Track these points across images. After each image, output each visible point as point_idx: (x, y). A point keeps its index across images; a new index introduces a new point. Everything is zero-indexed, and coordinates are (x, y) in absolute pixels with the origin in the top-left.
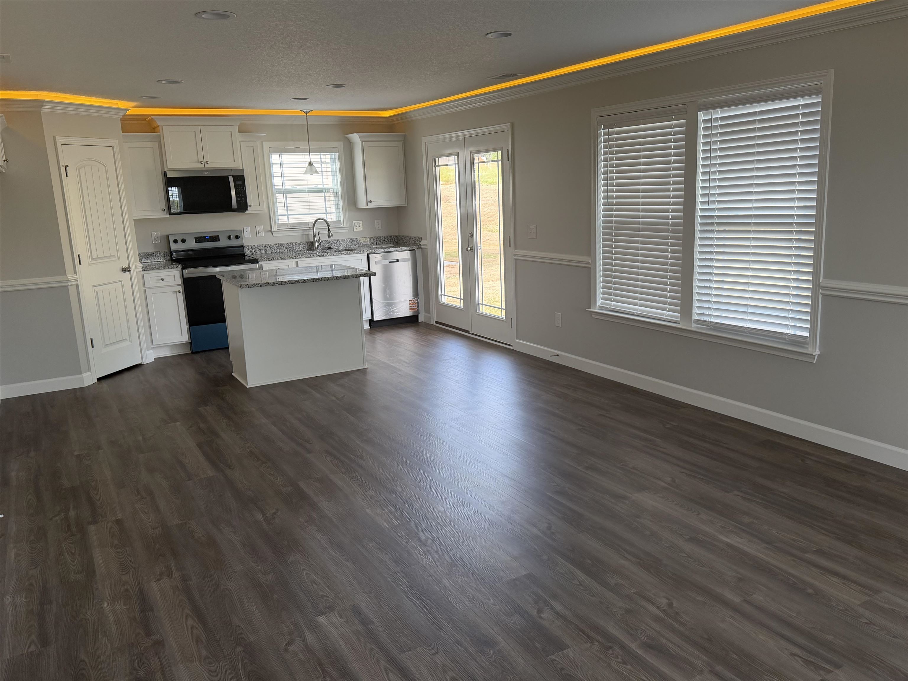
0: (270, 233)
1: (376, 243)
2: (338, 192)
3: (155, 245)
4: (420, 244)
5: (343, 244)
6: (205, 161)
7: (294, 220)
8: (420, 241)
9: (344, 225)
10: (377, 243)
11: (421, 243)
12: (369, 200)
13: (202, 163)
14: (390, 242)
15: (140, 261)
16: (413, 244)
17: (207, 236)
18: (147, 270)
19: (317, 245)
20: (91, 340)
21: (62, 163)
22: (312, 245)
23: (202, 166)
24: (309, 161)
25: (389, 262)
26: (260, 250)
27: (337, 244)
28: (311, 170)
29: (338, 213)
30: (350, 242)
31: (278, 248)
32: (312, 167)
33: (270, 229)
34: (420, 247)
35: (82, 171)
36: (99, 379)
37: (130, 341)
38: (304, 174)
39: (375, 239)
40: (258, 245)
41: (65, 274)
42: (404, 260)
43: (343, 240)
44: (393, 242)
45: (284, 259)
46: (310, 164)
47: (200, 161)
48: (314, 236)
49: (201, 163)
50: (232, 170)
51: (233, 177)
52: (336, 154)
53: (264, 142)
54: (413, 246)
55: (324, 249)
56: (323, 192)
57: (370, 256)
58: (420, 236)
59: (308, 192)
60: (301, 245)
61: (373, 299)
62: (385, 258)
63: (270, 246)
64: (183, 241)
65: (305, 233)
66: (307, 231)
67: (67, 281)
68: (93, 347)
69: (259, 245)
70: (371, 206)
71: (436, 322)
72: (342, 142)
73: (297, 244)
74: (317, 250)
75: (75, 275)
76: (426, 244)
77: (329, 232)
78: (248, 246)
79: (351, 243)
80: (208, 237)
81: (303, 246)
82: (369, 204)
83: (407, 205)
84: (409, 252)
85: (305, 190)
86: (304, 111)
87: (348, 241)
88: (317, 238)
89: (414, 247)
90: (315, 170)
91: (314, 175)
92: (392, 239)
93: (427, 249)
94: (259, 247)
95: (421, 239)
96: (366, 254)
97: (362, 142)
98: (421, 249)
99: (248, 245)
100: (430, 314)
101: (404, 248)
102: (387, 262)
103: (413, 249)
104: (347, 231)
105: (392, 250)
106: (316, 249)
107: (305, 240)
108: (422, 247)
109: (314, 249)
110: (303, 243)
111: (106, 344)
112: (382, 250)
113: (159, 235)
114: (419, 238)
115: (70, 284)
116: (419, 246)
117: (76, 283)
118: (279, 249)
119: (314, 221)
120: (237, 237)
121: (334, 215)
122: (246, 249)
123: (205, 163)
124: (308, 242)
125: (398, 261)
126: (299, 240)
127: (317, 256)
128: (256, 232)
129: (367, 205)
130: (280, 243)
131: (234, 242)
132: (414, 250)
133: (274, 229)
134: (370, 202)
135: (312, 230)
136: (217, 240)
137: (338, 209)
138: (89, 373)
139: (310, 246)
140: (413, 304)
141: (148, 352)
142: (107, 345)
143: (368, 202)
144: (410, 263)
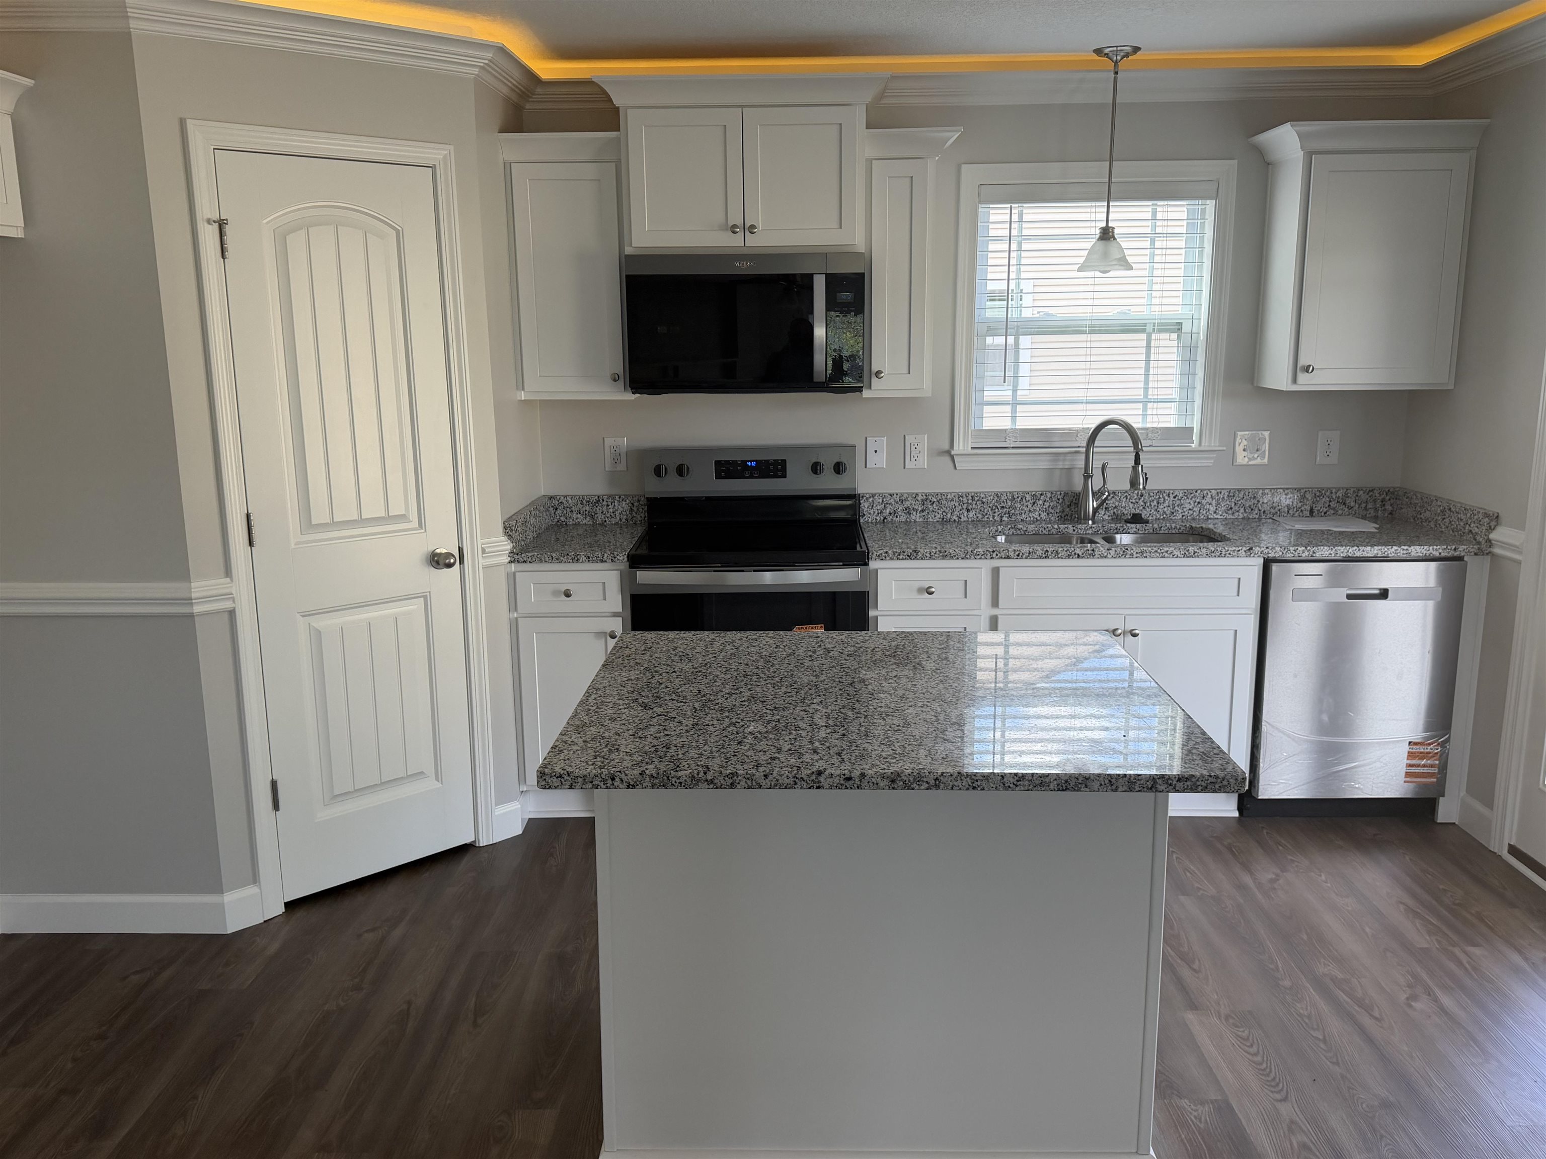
0: (947, 459)
1: (1311, 511)
2: (1199, 333)
3: (613, 477)
4: (1489, 541)
5: (1188, 506)
6: (748, 224)
7: (1031, 419)
8: (1491, 529)
9: (1200, 444)
10: (1315, 510)
11: (1492, 536)
12: (1303, 361)
13: (735, 233)
14: (1366, 508)
15: (505, 533)
16: (1459, 535)
17: (751, 461)
18: (525, 562)
19: (1092, 504)
20: (274, 785)
21: (206, 209)
22: (1077, 504)
23: (734, 242)
24: (1104, 225)
25: (1349, 597)
26: (908, 510)
27: (1167, 504)
28: (1105, 255)
29: (1187, 401)
30: (1214, 502)
31: (965, 507)
32: (1112, 243)
33: (946, 447)
34: (1485, 549)
35: (296, 242)
36: (291, 906)
37: (437, 779)
38: (1079, 270)
39: (1308, 496)
40: (902, 495)
41: (185, 576)
42: (1411, 594)
43: (1188, 493)
44: (1376, 510)
45: (952, 558)
46: (1107, 234)
47: (731, 224)
48: (1087, 476)
49: (733, 229)
50: (825, 256)
51: (828, 276)
52: (1208, 202)
53: (965, 167)
54: (1453, 542)
55: (1116, 518)
56: (1143, 331)
57: (1275, 567)
58: (1493, 508)
59: (1092, 332)
60: (1041, 502)
61: (1263, 723)
62: (1334, 581)
63: (939, 499)
64: (681, 471)
65: (1060, 465)
66: (1069, 457)
67: (189, 601)
68: (276, 806)
69: (905, 495)
70: (1306, 383)
71: (1513, 850)
72: (1236, 162)
73: (1028, 497)
74: (1090, 522)
75: (228, 580)
76: (1517, 544)
77: (1135, 468)
78: (873, 495)
79: (1218, 504)
80: (754, 464)
81: (1047, 504)
82: (1302, 377)
83: (1451, 387)
84: (1433, 565)
85: (1084, 323)
86: (1107, 51)
87: (1208, 499)
88: (1096, 483)
89: (1462, 548)
90: (1118, 256)
91: (1111, 274)
92: (1375, 501)
93: (1519, 563)
94: (906, 500)
95: (1495, 520)
96: (1262, 560)
97: (1309, 155)
98: (1489, 557)
99: (874, 492)
100: (1492, 809)
101: (1416, 550)
102: (1339, 594)
103: (1456, 554)
104: (1210, 463)
105: (1365, 554)
106: (1086, 518)
107: (1057, 485)
108: (1497, 550)
109: (1079, 518)
110: (1049, 495)
111: (337, 792)
112: (1324, 552)
113: (624, 450)
114: (1486, 515)
115: (197, 609)
116: (1483, 546)
117: (228, 605)
118: (968, 510)
119: (1093, 426)
120: (838, 468)
121: (1173, 408)
122: (865, 505)
123: (747, 233)
124: (1066, 494)
125: (1384, 594)
126: (1035, 485)
127: (1069, 556)
128: (904, 451)
129: (1295, 380)
130: (972, 490)
131: (828, 483)
132: (1460, 559)
133: (961, 448)
134: (1307, 369)
135: (1083, 457)
136: (780, 474)
137: (1187, 388)
138: (252, 890)
139: (1069, 506)
140: (1423, 755)
141: (500, 810)
142: (335, 798)
143: (1299, 368)
144: (1430, 606)
